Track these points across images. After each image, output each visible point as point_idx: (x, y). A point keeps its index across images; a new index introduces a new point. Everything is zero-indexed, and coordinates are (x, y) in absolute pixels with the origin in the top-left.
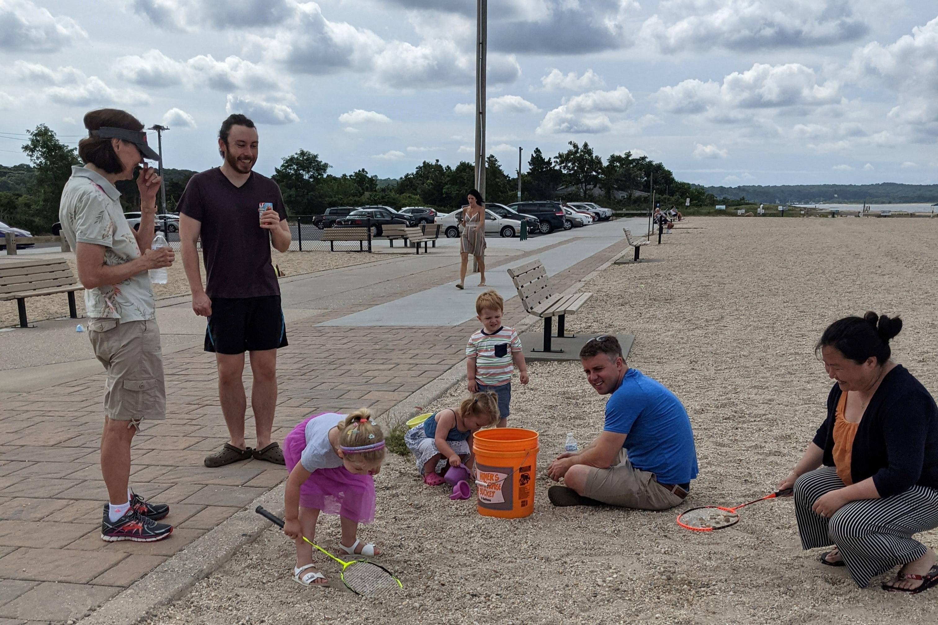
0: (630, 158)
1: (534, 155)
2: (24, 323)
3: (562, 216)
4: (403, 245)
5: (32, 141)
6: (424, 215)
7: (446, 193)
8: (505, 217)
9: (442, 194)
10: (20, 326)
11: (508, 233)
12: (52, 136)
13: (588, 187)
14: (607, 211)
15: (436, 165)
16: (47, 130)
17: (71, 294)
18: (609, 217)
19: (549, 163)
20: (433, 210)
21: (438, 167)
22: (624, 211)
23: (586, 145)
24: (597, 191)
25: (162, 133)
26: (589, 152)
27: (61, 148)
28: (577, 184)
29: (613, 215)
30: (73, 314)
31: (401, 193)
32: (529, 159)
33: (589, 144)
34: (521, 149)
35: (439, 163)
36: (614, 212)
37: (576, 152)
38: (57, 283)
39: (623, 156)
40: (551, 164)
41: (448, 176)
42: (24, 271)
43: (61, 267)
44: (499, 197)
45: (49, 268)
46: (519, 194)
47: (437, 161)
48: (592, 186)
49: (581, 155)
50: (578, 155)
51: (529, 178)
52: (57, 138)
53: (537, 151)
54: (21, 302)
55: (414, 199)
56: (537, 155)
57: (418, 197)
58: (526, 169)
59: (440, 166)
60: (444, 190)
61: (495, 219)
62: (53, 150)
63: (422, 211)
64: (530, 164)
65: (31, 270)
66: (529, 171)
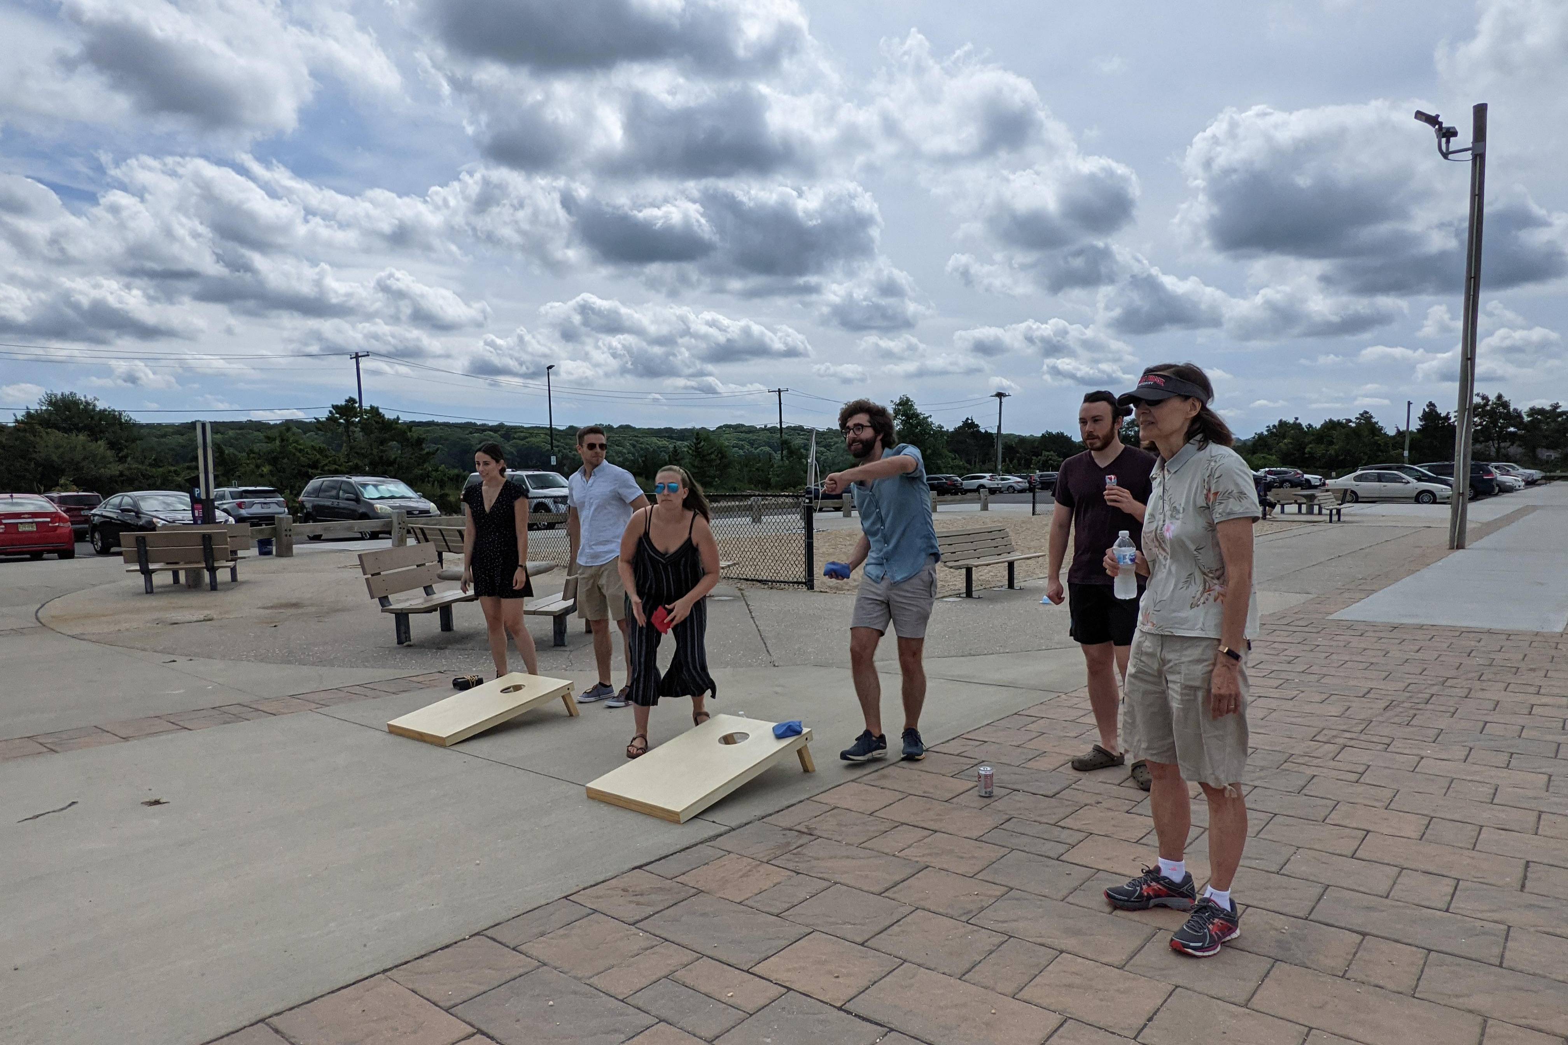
0: (1558, 410)
1: (1427, 410)
2: (969, 593)
3: (1492, 480)
4: (1297, 511)
5: (895, 409)
6: (1287, 477)
7: (1310, 453)
8: (1419, 480)
9: (1304, 453)
10: (964, 595)
11: (1426, 499)
12: (912, 405)
13: (1502, 445)
14: (1536, 474)
15: (1295, 423)
16: (908, 400)
17: (1011, 565)
18: (1537, 480)
19: (1447, 418)
20: (1299, 471)
21: (1297, 426)
22: (1558, 473)
23: (1500, 397)
24: (1515, 450)
25: (1004, 399)
26: (1505, 405)
27: (916, 415)
28: (1487, 441)
29: (1543, 478)
30: (1011, 585)
31: (1254, 453)
32: (1420, 414)
33: (1504, 395)
34: (1409, 403)
35: (1298, 421)
36: (1543, 474)
37: (1486, 404)
38: (997, 551)
39: (1548, 408)
40: (1450, 419)
41: (1313, 435)
42: (969, 538)
43: (1002, 534)
44: (1378, 456)
45: (991, 536)
46: (1406, 453)
47: (1297, 419)
48: (1508, 444)
49: (1492, 408)
50: (1488, 408)
51: (1418, 436)
52: (915, 407)
53: (1431, 405)
54: (969, 571)
55: (1269, 460)
56: (1430, 409)
57: (1274, 457)
58: (1415, 425)
59: (1300, 425)
60: (1306, 450)
61: (1408, 482)
62: (911, 418)
63: (1286, 473)
64: (1421, 420)
65: (977, 537)
66: (1419, 427)
